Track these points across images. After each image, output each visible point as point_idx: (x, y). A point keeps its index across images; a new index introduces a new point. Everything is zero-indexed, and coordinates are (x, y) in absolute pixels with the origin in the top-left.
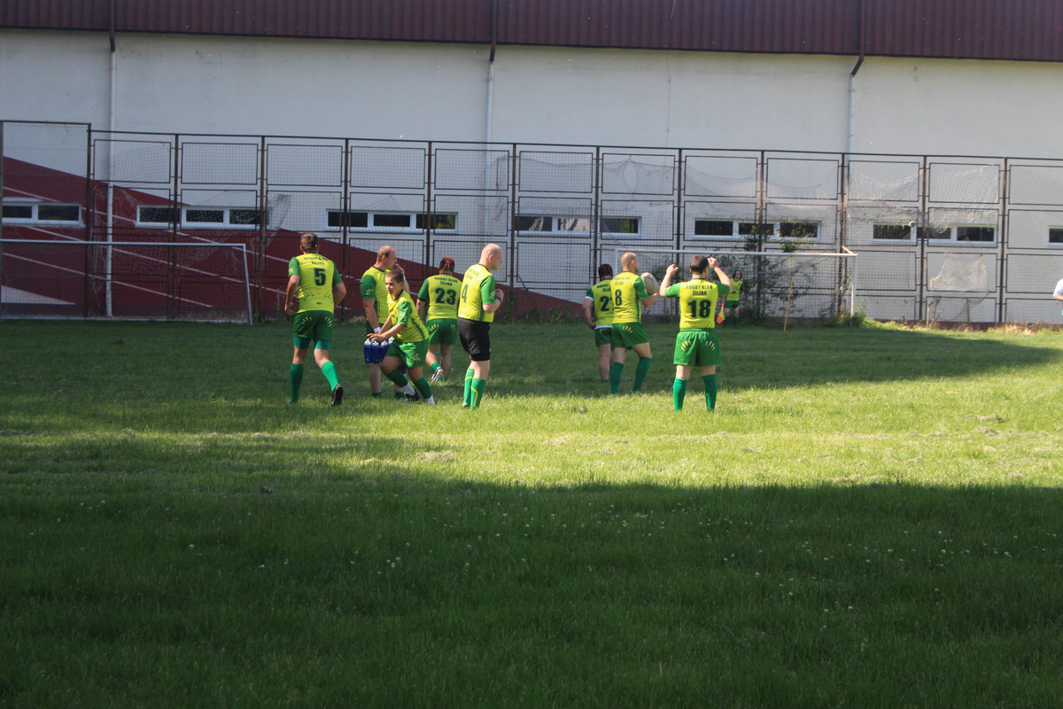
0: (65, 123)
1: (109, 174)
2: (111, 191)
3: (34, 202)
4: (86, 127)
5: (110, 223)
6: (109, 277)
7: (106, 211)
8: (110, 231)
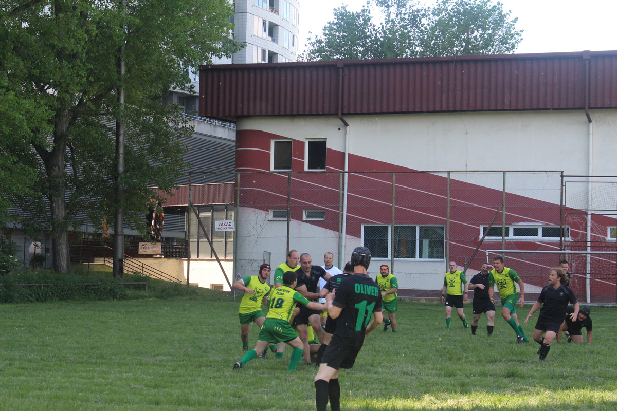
0: (545, 171)
1: (588, 205)
2: (589, 217)
3: (539, 225)
4: (560, 174)
5: (589, 239)
6: (588, 276)
7: (586, 231)
8: (589, 244)
